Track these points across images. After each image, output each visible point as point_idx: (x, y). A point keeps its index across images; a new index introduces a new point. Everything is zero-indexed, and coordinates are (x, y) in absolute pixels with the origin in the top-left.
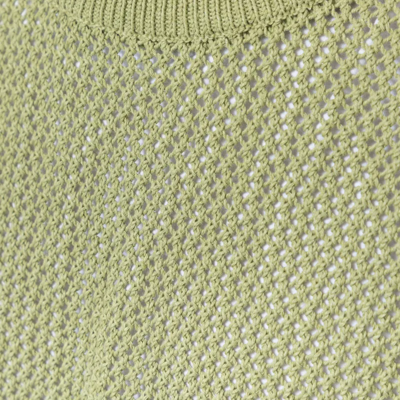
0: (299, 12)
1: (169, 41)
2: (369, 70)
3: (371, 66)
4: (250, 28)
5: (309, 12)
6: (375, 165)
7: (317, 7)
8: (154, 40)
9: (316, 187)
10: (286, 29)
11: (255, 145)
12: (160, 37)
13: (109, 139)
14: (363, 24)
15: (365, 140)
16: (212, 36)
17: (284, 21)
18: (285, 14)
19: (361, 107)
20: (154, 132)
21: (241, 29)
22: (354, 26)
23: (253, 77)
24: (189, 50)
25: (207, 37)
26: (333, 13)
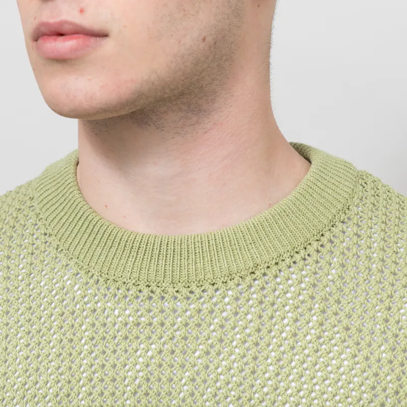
0: (286, 258)
1: (198, 285)
2: (339, 287)
3: (339, 284)
4: (255, 270)
5: (292, 257)
6: (354, 342)
7: (296, 254)
8: (186, 286)
9: (316, 361)
10: (279, 268)
11: (269, 342)
12: (192, 283)
13: (159, 356)
14: (328, 261)
15: (344, 328)
16: (230, 277)
17: (277, 264)
18: (278, 259)
19: (338, 309)
20: (194, 345)
21: (250, 270)
22: (322, 263)
23: (262, 299)
24: (214, 289)
25: (226, 278)
26: (307, 257)
